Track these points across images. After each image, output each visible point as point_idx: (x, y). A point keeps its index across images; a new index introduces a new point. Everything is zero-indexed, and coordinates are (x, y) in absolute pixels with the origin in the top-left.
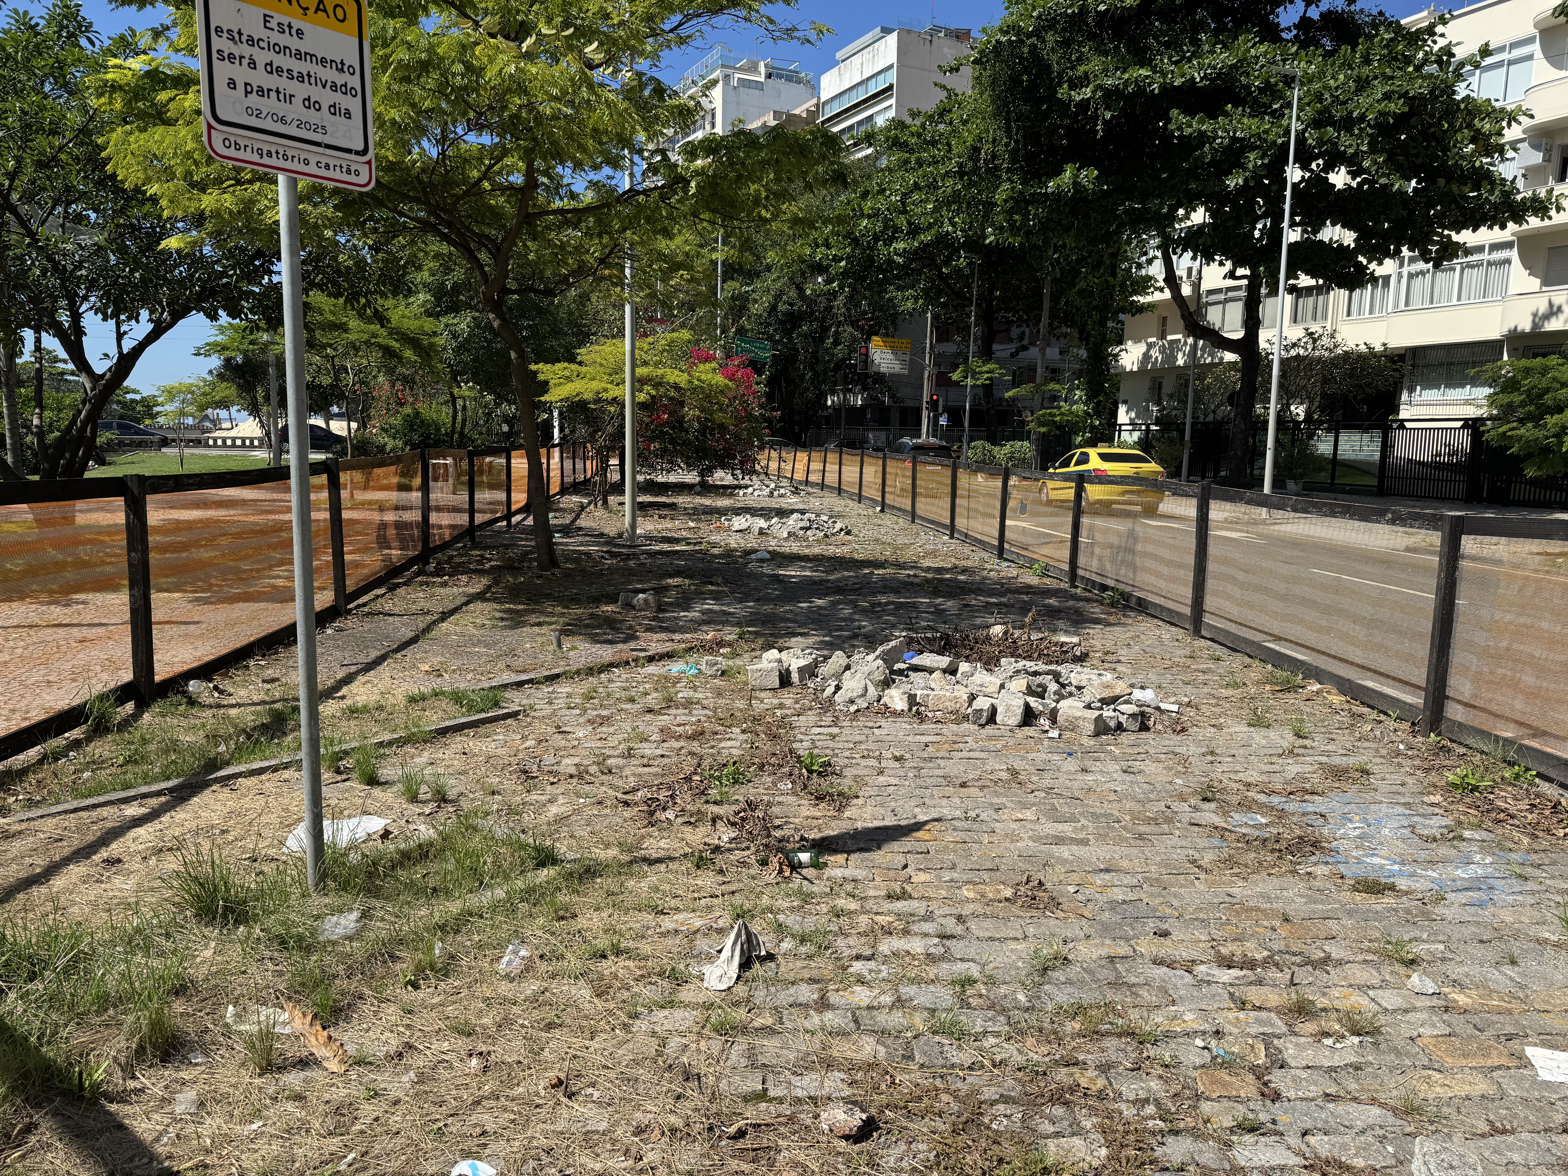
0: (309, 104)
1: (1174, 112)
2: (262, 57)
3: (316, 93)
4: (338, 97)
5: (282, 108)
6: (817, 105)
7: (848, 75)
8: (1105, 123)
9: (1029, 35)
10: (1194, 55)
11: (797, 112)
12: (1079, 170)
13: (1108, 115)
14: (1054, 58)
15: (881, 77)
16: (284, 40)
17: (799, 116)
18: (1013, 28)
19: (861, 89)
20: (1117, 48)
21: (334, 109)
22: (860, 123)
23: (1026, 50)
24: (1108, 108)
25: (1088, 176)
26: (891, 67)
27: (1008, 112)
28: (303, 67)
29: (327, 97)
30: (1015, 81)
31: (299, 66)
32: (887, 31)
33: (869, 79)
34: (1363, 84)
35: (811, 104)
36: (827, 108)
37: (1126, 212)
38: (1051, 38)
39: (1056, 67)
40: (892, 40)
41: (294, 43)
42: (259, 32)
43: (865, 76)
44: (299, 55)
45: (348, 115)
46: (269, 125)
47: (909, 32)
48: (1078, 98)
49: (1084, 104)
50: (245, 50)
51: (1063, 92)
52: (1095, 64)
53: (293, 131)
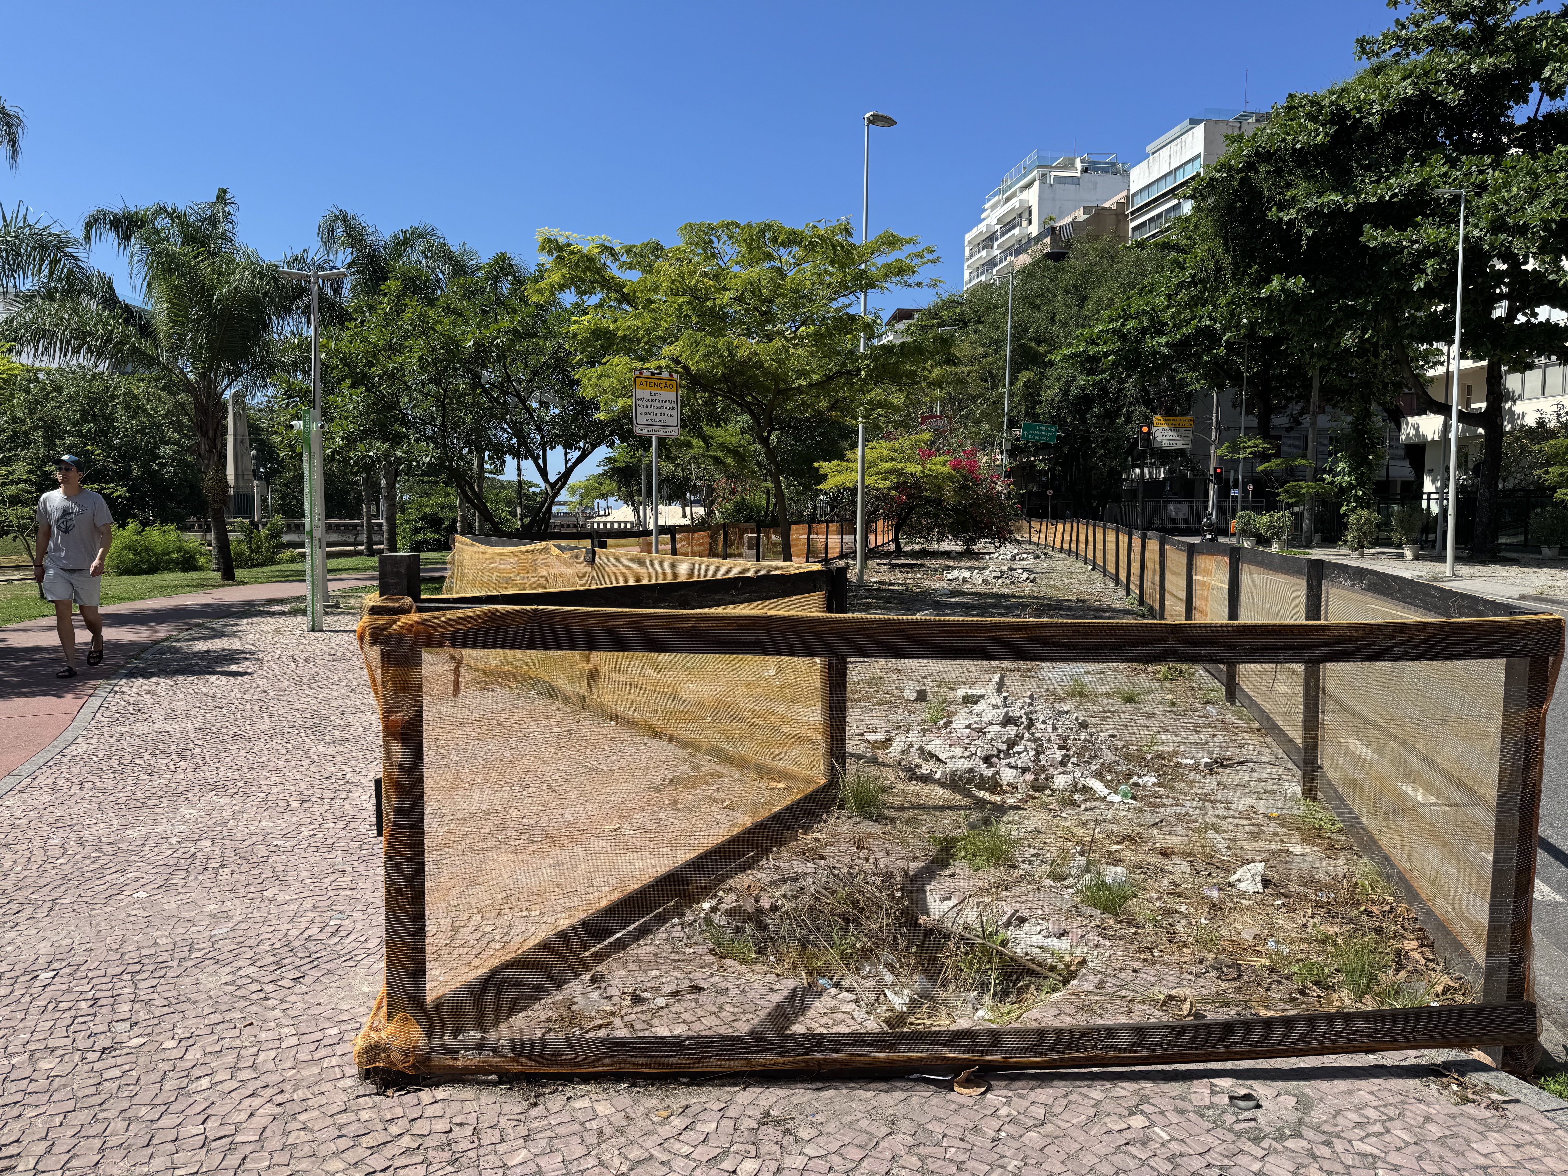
1: (1367, 227)
2: (649, 404)
3: (664, 411)
4: (670, 411)
6: (1127, 197)
7: (1156, 167)
8: (1308, 238)
9: (1240, 171)
10: (1393, 174)
11: (1107, 205)
12: (1287, 278)
13: (1310, 232)
14: (1265, 185)
15: (1188, 167)
17: (1108, 209)
18: (1224, 166)
19: (1170, 179)
20: (1322, 172)
21: (668, 415)
22: (1168, 211)
23: (1236, 183)
24: (1310, 226)
25: (1297, 283)
26: (1198, 156)
27: (1227, 232)
28: (660, 404)
30: (1231, 207)
32: (1195, 122)
33: (1176, 169)
34: (1534, 195)
35: (1120, 197)
36: (1137, 199)
37: (1340, 308)
38: (1263, 168)
39: (1266, 194)
40: (1200, 130)
41: (658, 398)
42: (649, 397)
43: (1173, 167)
44: (659, 401)
47: (1216, 122)
48: (1286, 218)
49: (1291, 223)
50: (645, 403)
51: (1272, 215)
52: (1300, 190)
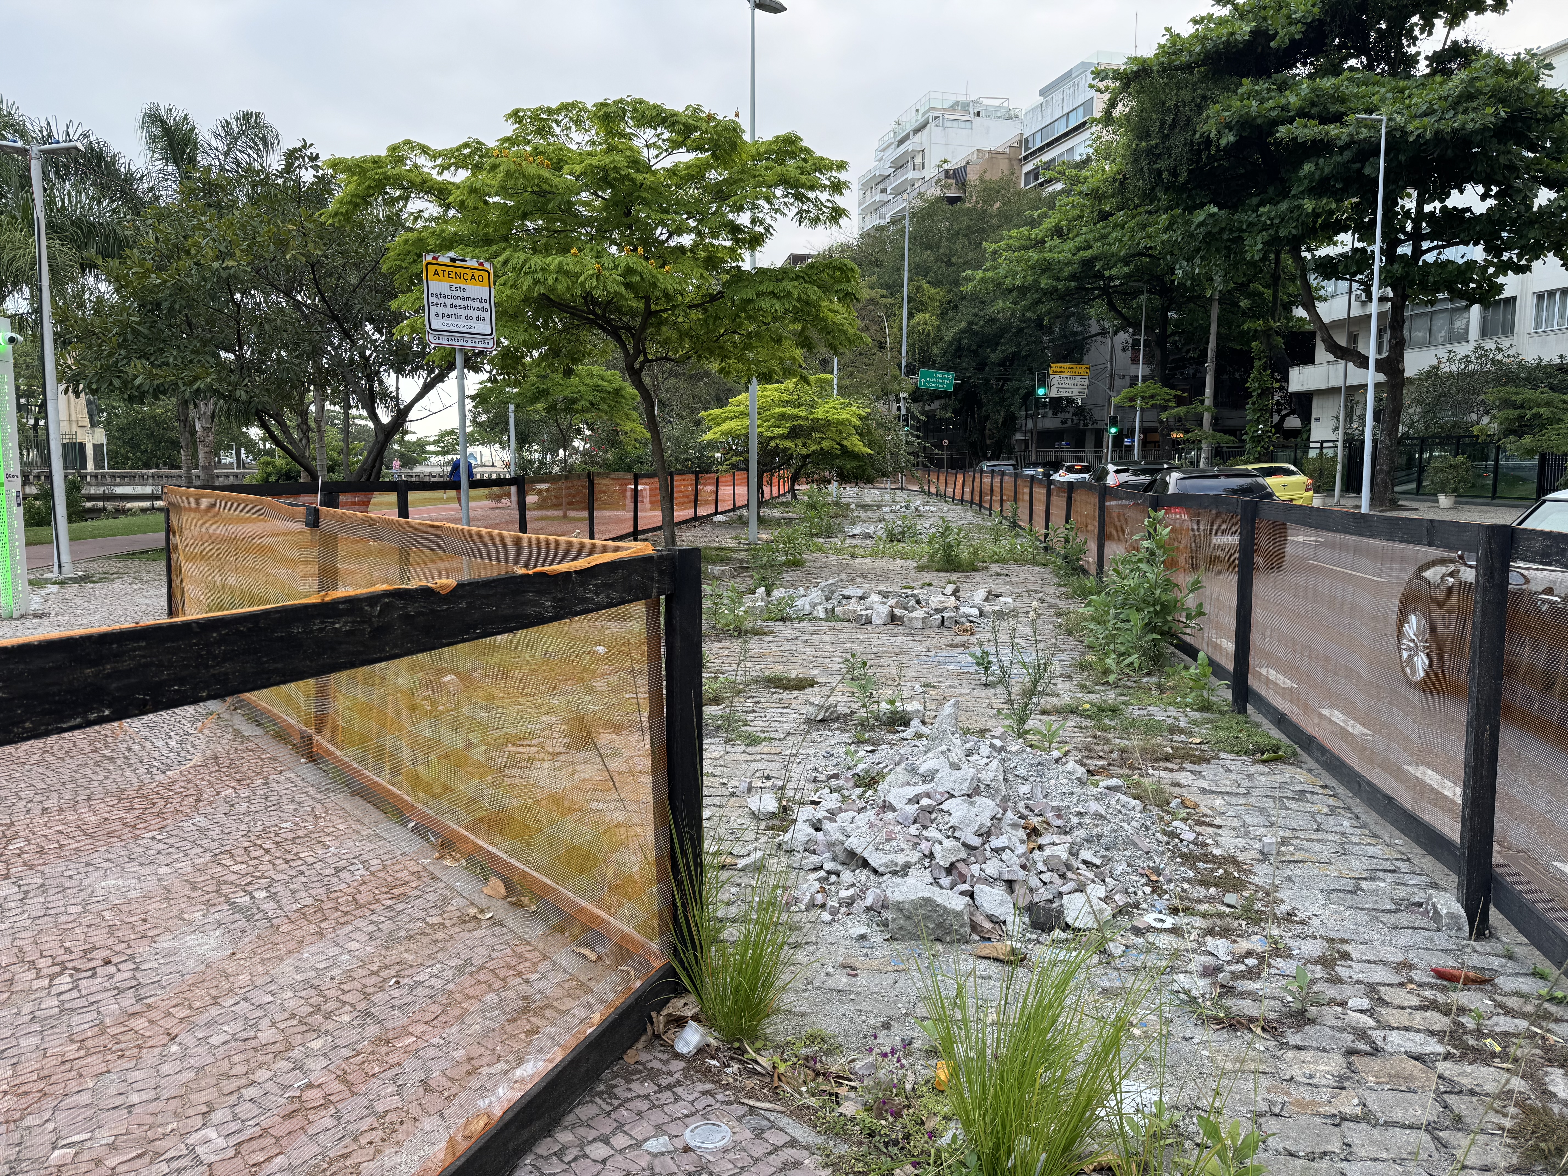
2: (448, 302)
3: (471, 313)
4: (480, 313)
5: (456, 322)
11: (1000, 149)
15: (1081, 111)
16: (459, 294)
17: (1002, 153)
21: (478, 318)
22: (1062, 155)
26: (1090, 101)
28: (465, 303)
29: (475, 314)
31: (463, 303)
33: (1069, 113)
41: (462, 294)
42: (447, 292)
44: (464, 299)
45: (484, 319)
46: (453, 329)
50: (442, 300)
53: (461, 330)
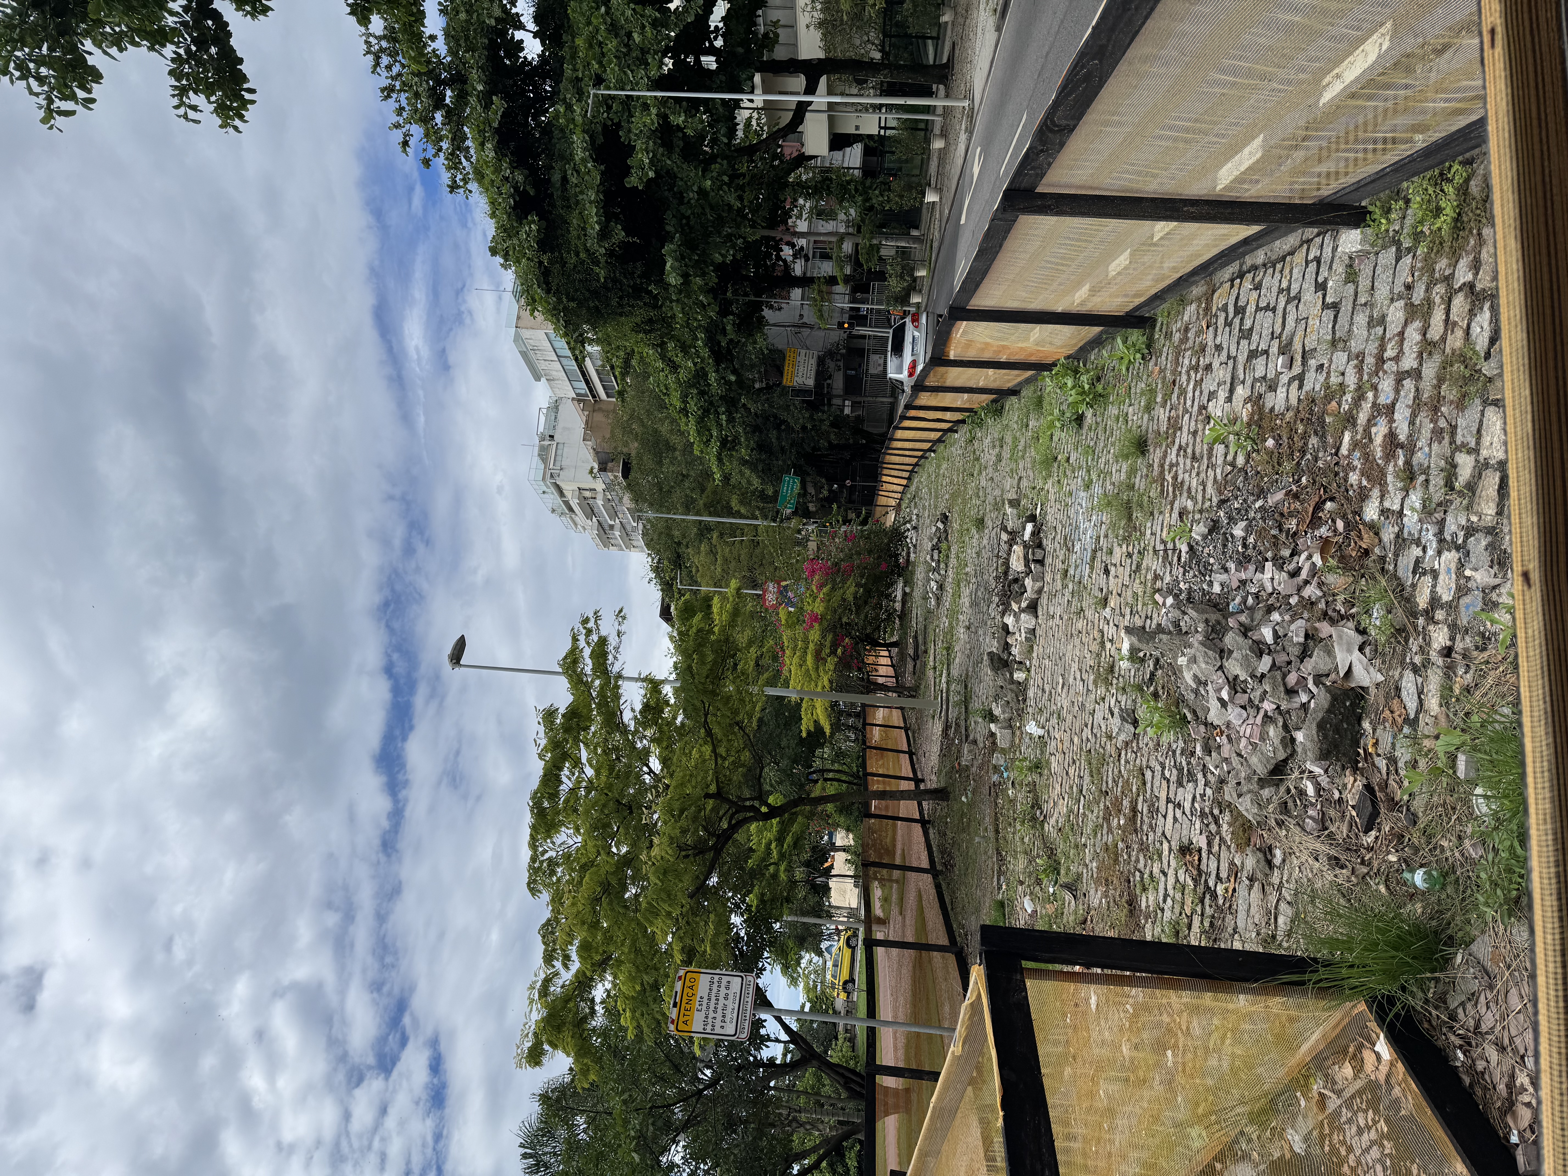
0: (726, 998)
2: (711, 1015)
3: (722, 994)
4: (723, 985)
5: (729, 1010)
15: (557, 345)
16: (705, 1004)
17: (588, 419)
19: (566, 363)
21: (727, 988)
22: (594, 365)
26: (547, 334)
28: (713, 998)
29: (723, 991)
31: (713, 1001)
41: (705, 1001)
42: (703, 1014)
44: (709, 999)
45: (729, 982)
46: (735, 1015)
53: (736, 1006)
